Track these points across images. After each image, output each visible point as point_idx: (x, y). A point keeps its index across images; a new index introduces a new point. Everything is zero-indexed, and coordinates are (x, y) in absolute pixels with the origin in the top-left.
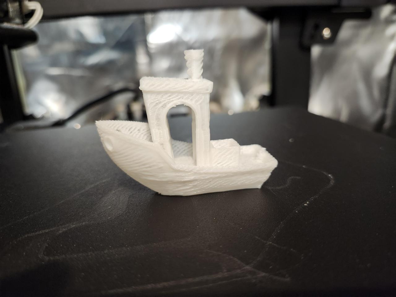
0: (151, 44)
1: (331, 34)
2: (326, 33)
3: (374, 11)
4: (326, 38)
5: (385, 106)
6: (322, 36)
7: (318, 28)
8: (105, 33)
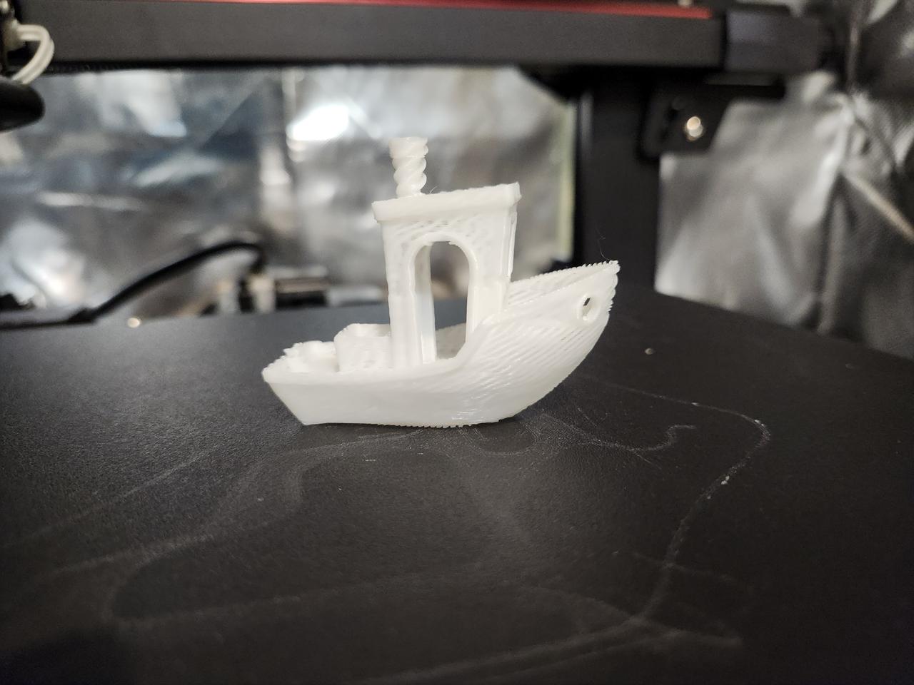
0: (295, 142)
1: (702, 130)
2: (693, 127)
3: (791, 85)
4: (694, 138)
5: (819, 285)
6: (684, 135)
7: (676, 118)
8: (188, 115)
